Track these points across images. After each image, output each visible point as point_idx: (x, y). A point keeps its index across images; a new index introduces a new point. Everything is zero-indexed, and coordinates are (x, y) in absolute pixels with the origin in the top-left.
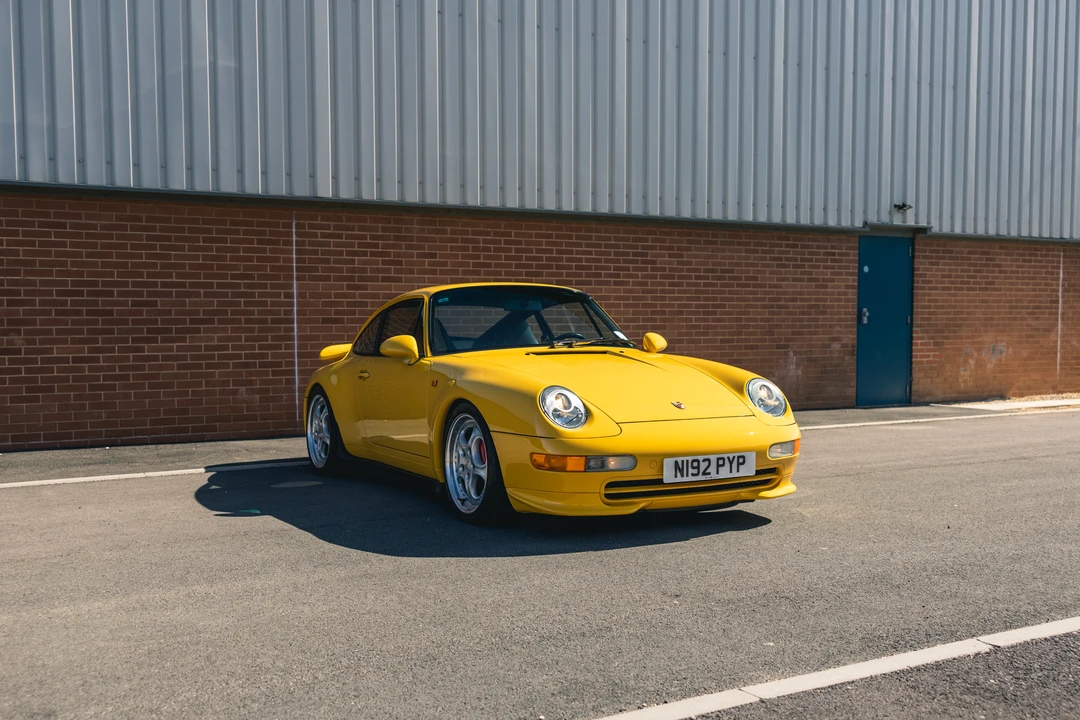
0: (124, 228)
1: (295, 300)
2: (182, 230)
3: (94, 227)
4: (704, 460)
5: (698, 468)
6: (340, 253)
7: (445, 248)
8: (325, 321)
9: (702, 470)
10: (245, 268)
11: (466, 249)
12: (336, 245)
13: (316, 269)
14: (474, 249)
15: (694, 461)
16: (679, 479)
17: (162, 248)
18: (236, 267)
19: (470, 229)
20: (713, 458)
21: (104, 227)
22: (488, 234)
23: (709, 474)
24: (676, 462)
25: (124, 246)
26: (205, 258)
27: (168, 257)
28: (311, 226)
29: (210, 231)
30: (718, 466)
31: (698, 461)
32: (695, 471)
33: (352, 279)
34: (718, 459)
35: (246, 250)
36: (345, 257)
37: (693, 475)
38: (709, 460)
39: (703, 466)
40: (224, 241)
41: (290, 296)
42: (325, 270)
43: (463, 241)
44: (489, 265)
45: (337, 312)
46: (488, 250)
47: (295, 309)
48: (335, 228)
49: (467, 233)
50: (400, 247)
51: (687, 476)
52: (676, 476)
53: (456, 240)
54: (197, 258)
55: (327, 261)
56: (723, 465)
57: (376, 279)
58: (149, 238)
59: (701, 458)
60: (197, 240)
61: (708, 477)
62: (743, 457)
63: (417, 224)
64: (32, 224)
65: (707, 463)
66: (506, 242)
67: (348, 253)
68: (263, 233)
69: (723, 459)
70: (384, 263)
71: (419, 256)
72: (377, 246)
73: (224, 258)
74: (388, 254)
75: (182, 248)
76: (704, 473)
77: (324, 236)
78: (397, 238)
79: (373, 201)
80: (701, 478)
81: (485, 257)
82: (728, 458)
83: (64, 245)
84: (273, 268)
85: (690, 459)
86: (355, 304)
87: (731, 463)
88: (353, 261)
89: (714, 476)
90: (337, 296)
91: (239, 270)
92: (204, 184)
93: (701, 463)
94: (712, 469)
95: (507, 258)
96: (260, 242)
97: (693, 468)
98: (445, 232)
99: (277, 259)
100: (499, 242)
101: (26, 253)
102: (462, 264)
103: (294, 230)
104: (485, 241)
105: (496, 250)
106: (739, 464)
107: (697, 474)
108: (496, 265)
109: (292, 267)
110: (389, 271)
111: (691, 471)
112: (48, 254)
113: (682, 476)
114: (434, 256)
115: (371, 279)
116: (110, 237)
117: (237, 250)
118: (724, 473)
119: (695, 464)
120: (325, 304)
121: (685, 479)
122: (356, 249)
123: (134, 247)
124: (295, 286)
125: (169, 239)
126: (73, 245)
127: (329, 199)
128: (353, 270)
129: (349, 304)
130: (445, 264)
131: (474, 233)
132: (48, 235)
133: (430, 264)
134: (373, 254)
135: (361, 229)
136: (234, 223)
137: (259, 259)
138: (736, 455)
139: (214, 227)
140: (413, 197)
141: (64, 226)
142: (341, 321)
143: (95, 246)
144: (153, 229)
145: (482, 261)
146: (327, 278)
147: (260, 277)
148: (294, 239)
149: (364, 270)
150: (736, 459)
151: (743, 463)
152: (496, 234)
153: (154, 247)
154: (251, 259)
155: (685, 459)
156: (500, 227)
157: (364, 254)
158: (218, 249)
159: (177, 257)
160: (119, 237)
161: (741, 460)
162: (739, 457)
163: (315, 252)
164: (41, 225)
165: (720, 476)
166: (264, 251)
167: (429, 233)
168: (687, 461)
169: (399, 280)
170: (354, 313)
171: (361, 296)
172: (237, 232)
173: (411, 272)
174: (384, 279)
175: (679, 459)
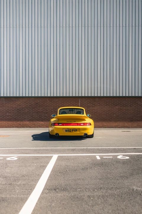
0: (59, 101)
2: (65, 101)
7: (102, 102)
14: (106, 102)
21: (56, 101)
22: (109, 100)
28: (82, 100)
33: (88, 107)
44: (109, 105)
46: (108, 102)
48: (86, 100)
49: (105, 100)
50: (95, 102)
60: (67, 102)
63: (97, 99)
68: (76, 101)
70: (92, 105)
71: (97, 103)
74: (93, 103)
77: (84, 101)
79: (90, 96)
92: (68, 95)
98: (101, 100)
101: (48, 105)
102: (104, 104)
103: (80, 101)
105: (110, 102)
112: (50, 105)
114: (100, 103)
115: (90, 107)
122: (88, 103)
126: (53, 103)
127: (84, 96)
135: (89, 100)
136: (72, 100)
139: (69, 101)
140: (96, 95)
141: (52, 101)
143: (55, 103)
144: (62, 101)
145: (107, 104)
157: (90, 103)
164: (50, 101)
167: (99, 100)
173: (96, 106)
174: (92, 107)
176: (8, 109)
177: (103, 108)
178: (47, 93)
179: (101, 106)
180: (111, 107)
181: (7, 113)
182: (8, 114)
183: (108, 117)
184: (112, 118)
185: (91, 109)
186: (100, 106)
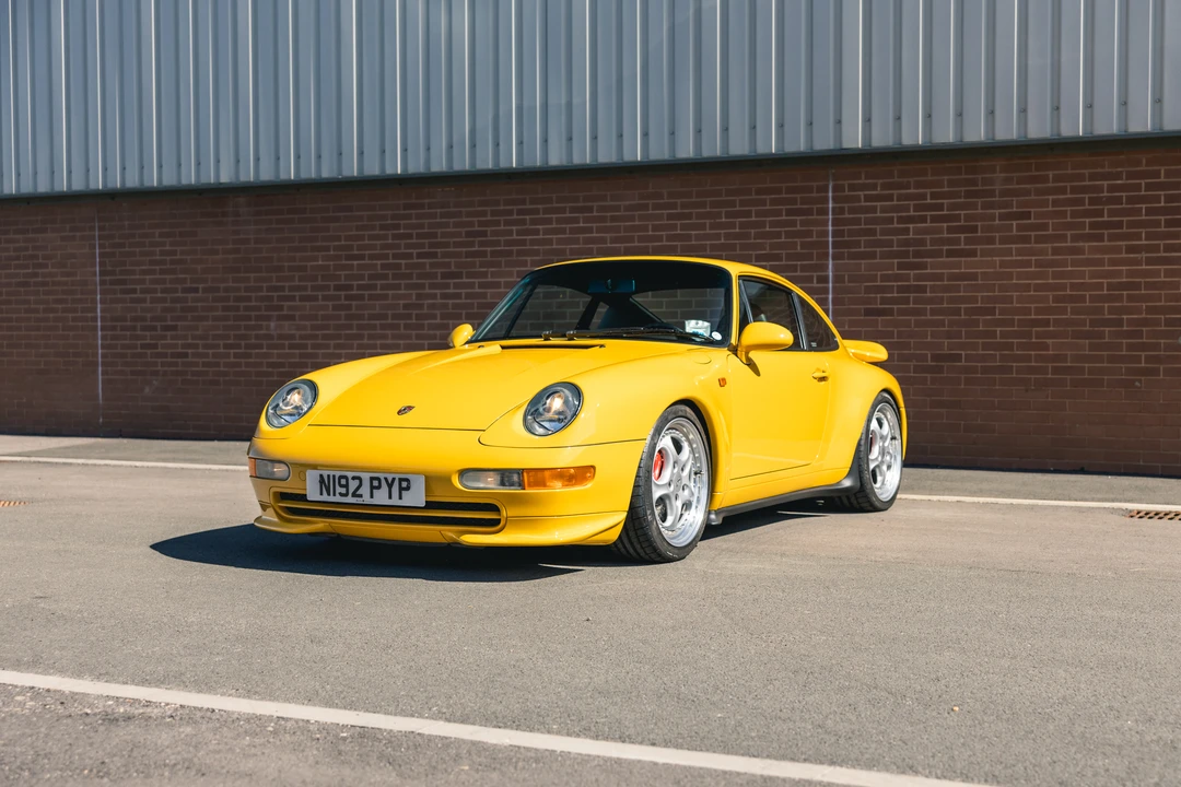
0: (645, 207)
1: (831, 285)
2: (703, 205)
3: (617, 209)
4: (354, 478)
5: (346, 486)
6: (890, 220)
7: (1045, 204)
8: (868, 312)
9: (351, 491)
10: (773, 246)
11: (1080, 202)
12: (884, 210)
13: (858, 244)
14: (1092, 201)
15: (341, 477)
16: (325, 497)
17: (683, 227)
18: (761, 247)
19: (1086, 172)
20: (366, 477)
21: (628, 208)
22: (1118, 176)
23: (361, 496)
24: (321, 476)
25: (645, 228)
26: (727, 236)
27: (688, 237)
28: (852, 188)
29: (733, 204)
30: (372, 488)
31: (346, 478)
32: (343, 490)
33: (905, 254)
34: (372, 479)
35: (773, 224)
36: (896, 225)
37: (341, 494)
38: (360, 479)
39: (353, 485)
40: (748, 214)
41: (825, 280)
42: (869, 244)
43: (1074, 190)
44: (1119, 225)
45: (884, 301)
46: (1118, 200)
47: (830, 296)
48: (884, 187)
49: (1081, 177)
50: (974, 206)
51: (334, 495)
52: (321, 494)
53: (1063, 191)
54: (718, 237)
55: (872, 232)
56: (379, 487)
57: (937, 254)
58: (670, 217)
59: (350, 475)
60: (719, 215)
61: (359, 501)
62: (407, 480)
63: (1001, 172)
64: (563, 210)
65: (357, 482)
66: (1149, 187)
67: (901, 220)
68: (794, 201)
69: (378, 479)
70: (950, 230)
71: (1002, 217)
72: (940, 207)
73: (747, 236)
74: (957, 218)
75: (703, 227)
76: (354, 495)
77: (868, 198)
78: (969, 194)
79: (918, 146)
80: (350, 500)
81: (1112, 213)
82: (386, 479)
83: (590, 230)
84: (803, 245)
85: (338, 474)
86: (907, 289)
87: (390, 486)
88: (907, 231)
89: (367, 499)
90: (885, 278)
91: (765, 249)
92: (713, 149)
93: (350, 481)
94: (365, 490)
95: (1150, 212)
96: (789, 212)
97: (341, 486)
98: (1045, 179)
99: (808, 234)
100: (1138, 187)
101: (560, 241)
102: (1070, 226)
103: (830, 194)
104: (1112, 188)
105: (1130, 200)
106: (401, 489)
107: (346, 495)
108: (1131, 224)
109: (828, 241)
110: (957, 242)
111: (339, 489)
112: (576, 241)
113: (329, 494)
114: (1027, 215)
115: (931, 254)
116: (632, 218)
117: (763, 224)
118: (381, 497)
119: (343, 482)
120: (868, 290)
121: (331, 499)
122: (912, 213)
123: (655, 228)
124: (830, 266)
125: (689, 216)
126: (599, 230)
127: (858, 149)
128: (907, 243)
129: (901, 289)
130: (1044, 227)
131: (1093, 177)
132: (576, 220)
133: (1020, 228)
134: (935, 219)
135: (918, 185)
136: (759, 192)
137: (788, 235)
138: (397, 476)
139: (737, 199)
140: (977, 133)
141: (590, 210)
142: (889, 312)
143: (617, 230)
144: (674, 206)
145: (1106, 219)
146: (872, 256)
147: (789, 257)
148: (831, 206)
149: (922, 242)
150: (396, 483)
151: (408, 488)
152: (1130, 176)
153: (674, 227)
154: (778, 235)
155: (331, 473)
156: (1139, 163)
157: (923, 219)
158: (742, 225)
159: (698, 237)
160: (641, 218)
161: (404, 484)
162: (401, 480)
163: (857, 221)
164: (573, 210)
165: (375, 501)
166: (793, 223)
167: (1018, 184)
168: (334, 476)
169: (973, 253)
170: (907, 301)
171: (918, 279)
172: (763, 203)
173: (991, 241)
174: (950, 253)
175: (325, 473)
176: (275, 289)
177: (1052, 264)
178: (545, 141)
179: (1039, 240)
180: (1148, 249)
181: (268, 318)
182: (272, 324)
183: (1112, 359)
184: (1155, 372)
185: (939, 277)
186: (1026, 239)
